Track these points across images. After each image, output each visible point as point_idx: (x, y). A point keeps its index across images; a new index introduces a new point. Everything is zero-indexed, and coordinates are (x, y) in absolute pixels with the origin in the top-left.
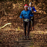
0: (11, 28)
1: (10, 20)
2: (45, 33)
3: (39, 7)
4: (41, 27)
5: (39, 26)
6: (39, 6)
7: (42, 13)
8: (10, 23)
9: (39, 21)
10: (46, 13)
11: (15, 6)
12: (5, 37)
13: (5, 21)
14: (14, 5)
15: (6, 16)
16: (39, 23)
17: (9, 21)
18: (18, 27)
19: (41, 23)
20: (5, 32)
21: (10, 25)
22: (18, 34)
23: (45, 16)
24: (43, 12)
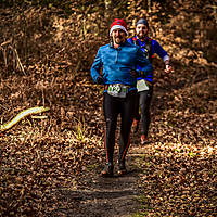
0: (46, 130)
1: (39, 93)
2: (202, 153)
3: (176, 35)
4: (183, 128)
5: (174, 123)
6: (174, 28)
7: (187, 61)
8: (40, 106)
9: (172, 99)
10: (209, 62)
11: (61, 28)
12: (16, 173)
13: (14, 100)
14: (59, 24)
15: (20, 74)
16: (173, 106)
17: (34, 97)
18: (79, 127)
19: (182, 108)
20: (17, 149)
21: (38, 115)
22: (77, 159)
23: (201, 75)
24: (196, 57)
